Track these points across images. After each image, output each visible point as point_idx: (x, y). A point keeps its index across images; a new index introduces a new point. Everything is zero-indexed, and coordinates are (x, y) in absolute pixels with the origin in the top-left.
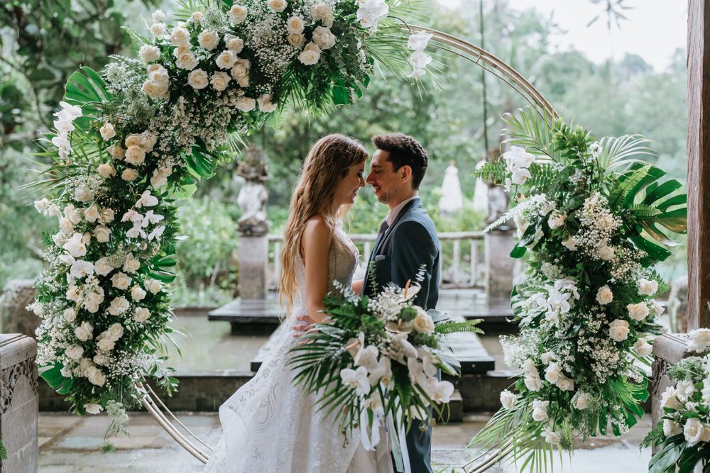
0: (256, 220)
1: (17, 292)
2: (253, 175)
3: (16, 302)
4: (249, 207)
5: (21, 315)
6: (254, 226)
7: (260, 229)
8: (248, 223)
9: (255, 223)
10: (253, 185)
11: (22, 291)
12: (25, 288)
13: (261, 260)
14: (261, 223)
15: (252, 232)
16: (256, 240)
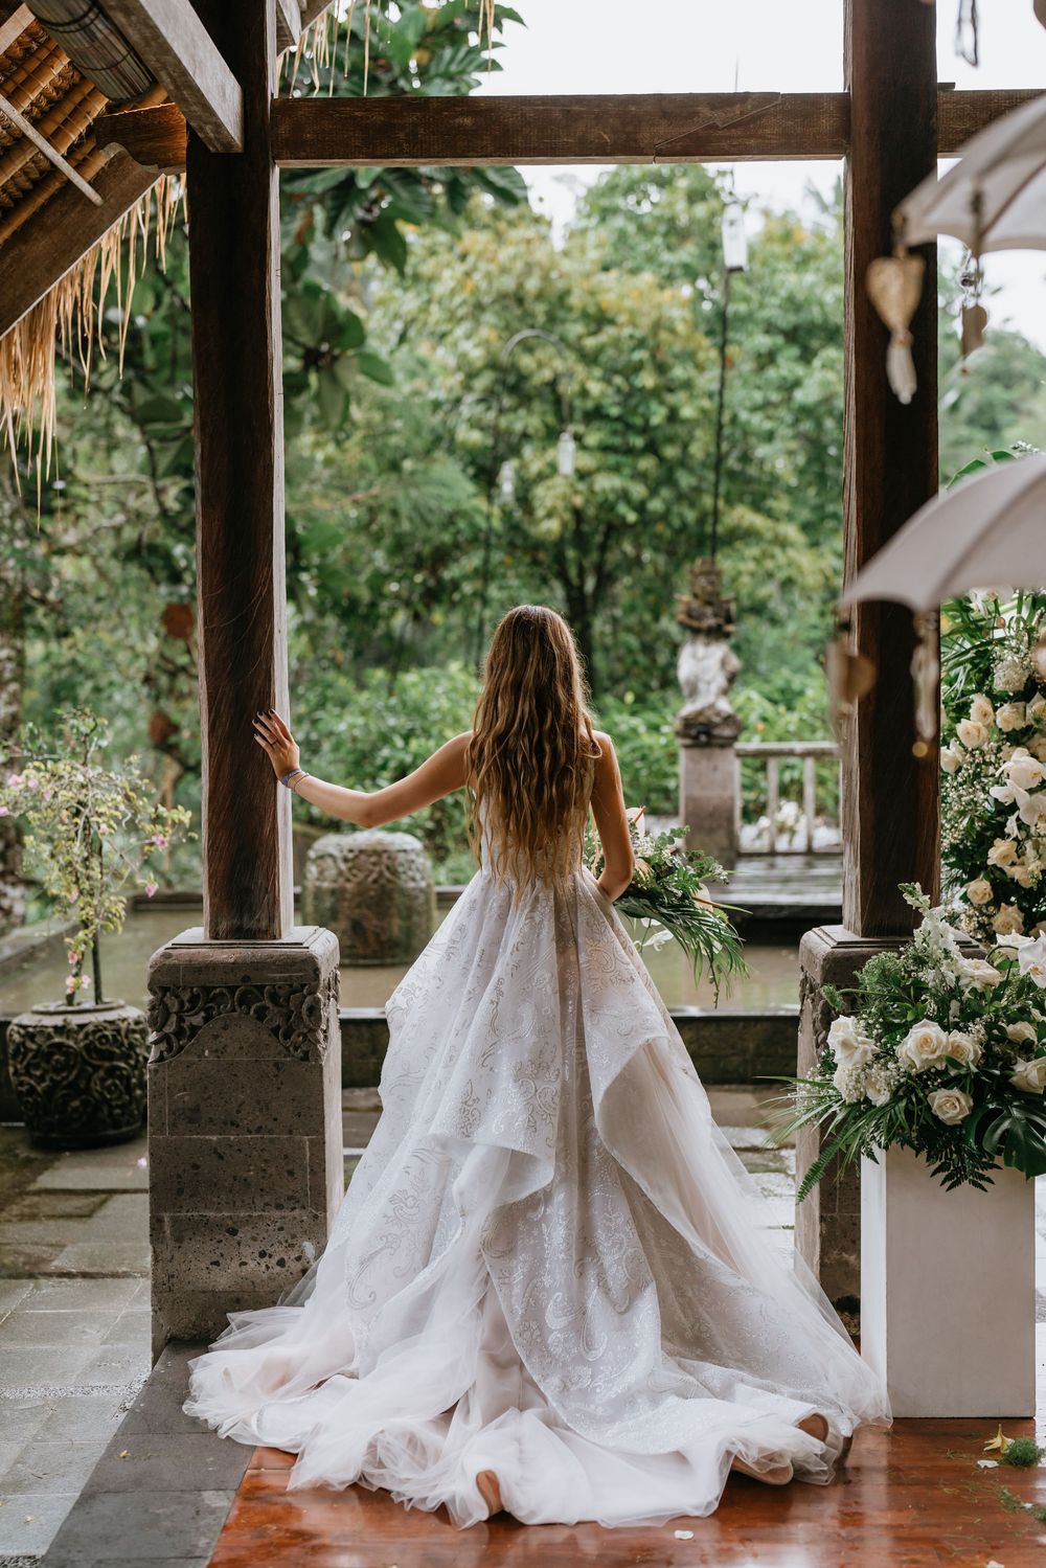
0: (718, 714)
1: (346, 860)
2: (711, 622)
3: (348, 880)
4: (702, 686)
5: (359, 906)
6: (716, 725)
7: (727, 732)
8: (702, 719)
9: (717, 720)
10: (707, 645)
11: (356, 857)
12: (361, 852)
13: (727, 794)
14: (729, 719)
15: (709, 734)
16: (717, 752)
